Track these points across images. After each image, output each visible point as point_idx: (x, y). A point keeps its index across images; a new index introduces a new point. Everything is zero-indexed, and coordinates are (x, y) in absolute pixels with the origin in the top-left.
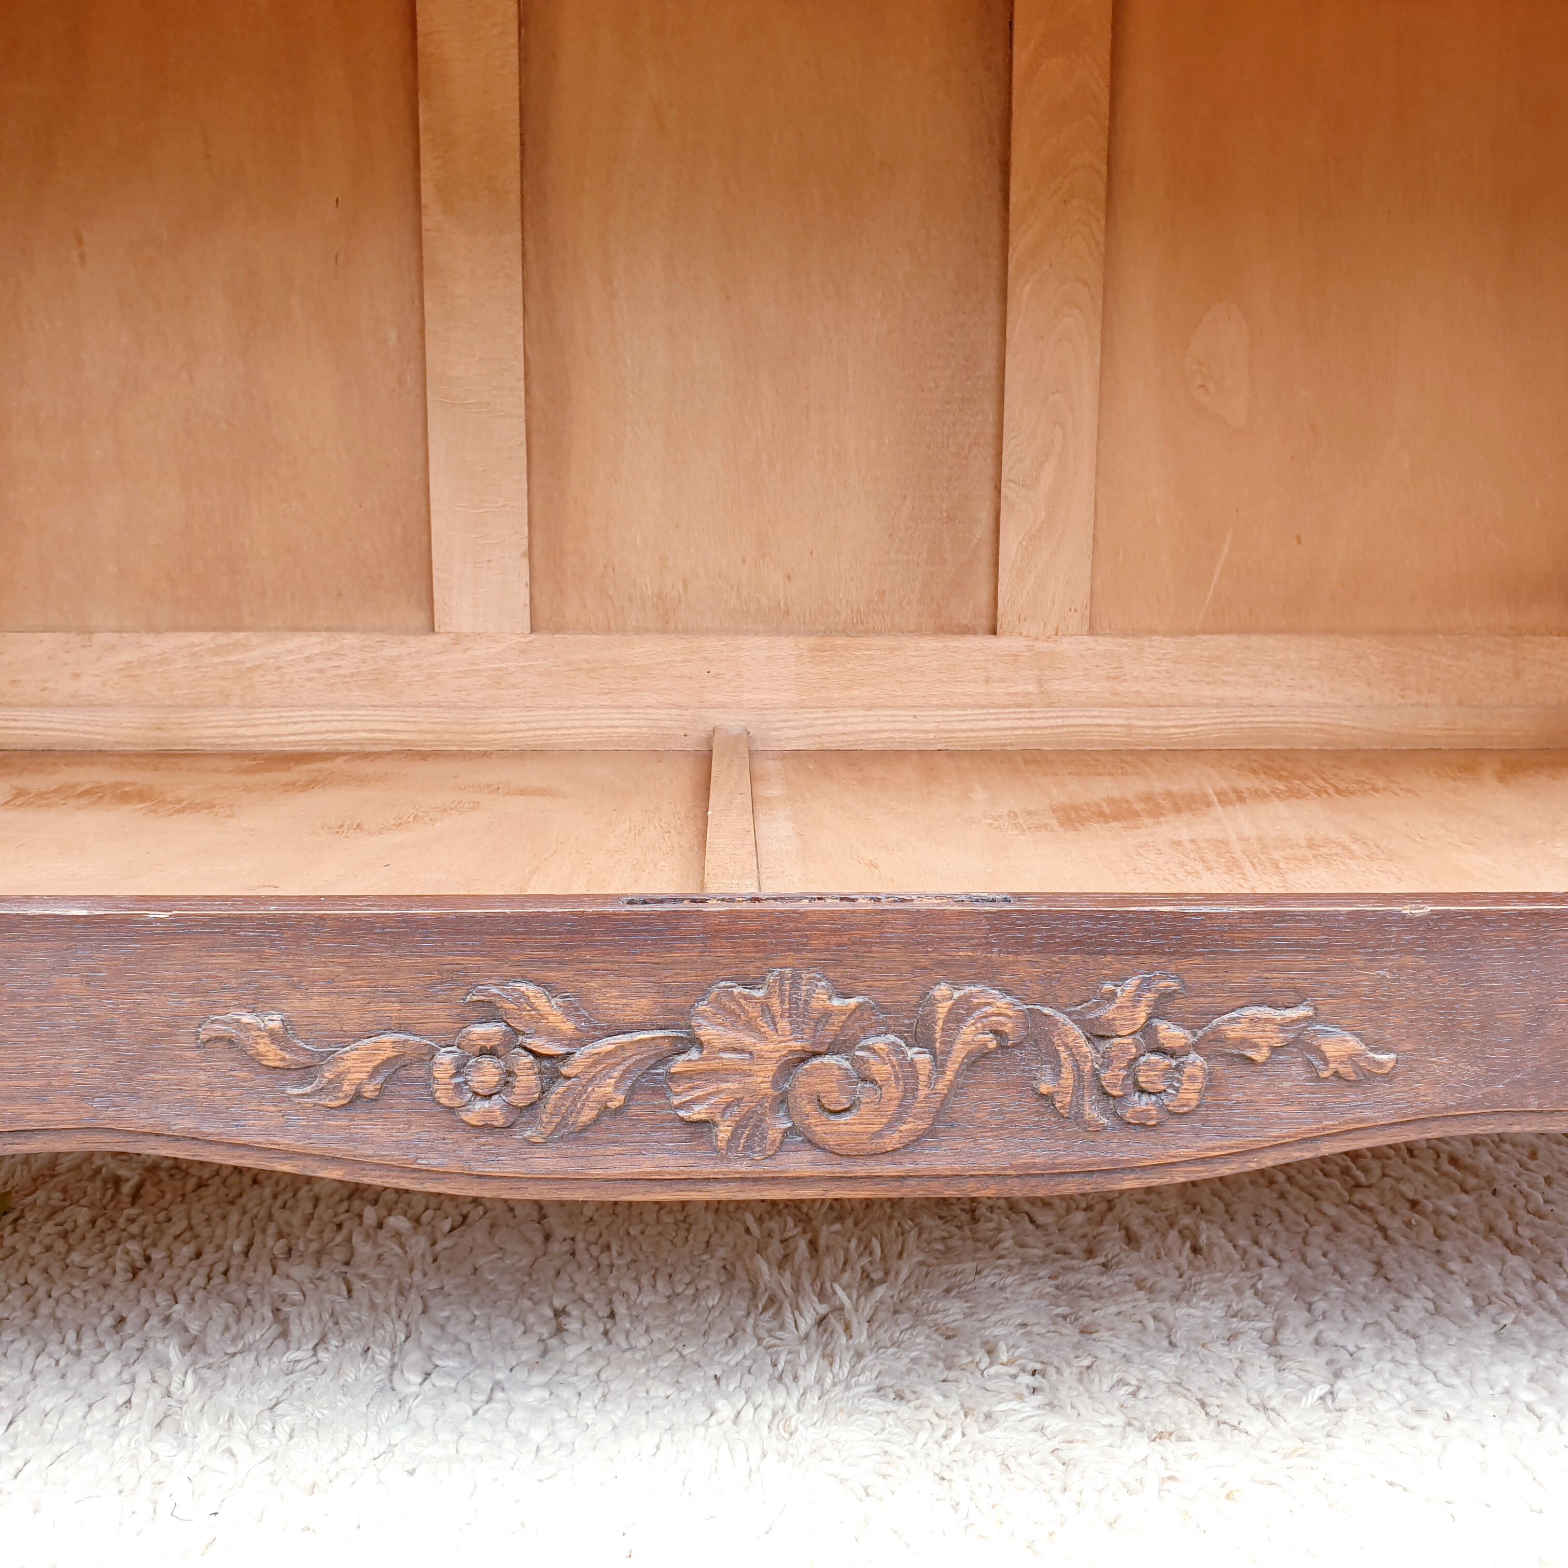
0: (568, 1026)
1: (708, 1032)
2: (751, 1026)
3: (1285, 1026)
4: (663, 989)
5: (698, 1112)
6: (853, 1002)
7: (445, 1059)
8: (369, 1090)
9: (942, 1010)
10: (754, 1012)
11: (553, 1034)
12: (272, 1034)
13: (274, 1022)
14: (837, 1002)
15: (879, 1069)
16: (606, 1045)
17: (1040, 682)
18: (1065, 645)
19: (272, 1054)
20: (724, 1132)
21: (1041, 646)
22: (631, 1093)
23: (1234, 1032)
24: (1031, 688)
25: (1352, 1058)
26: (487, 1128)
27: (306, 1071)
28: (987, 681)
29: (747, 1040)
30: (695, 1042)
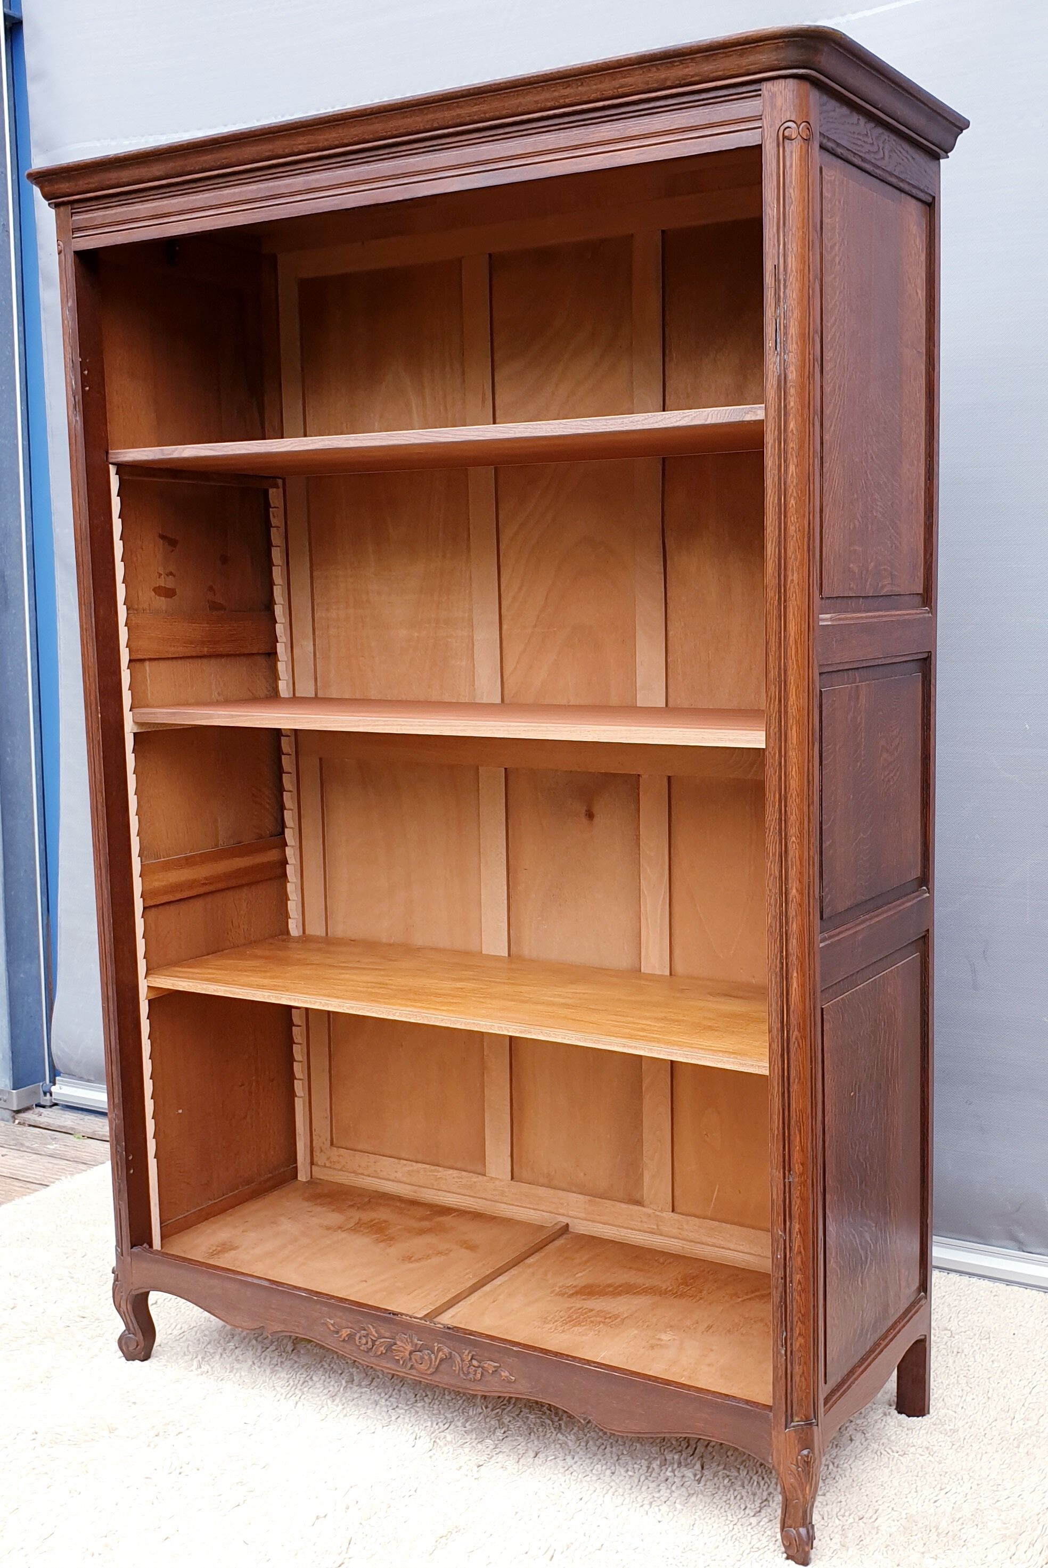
0: (376, 1335)
1: (398, 1343)
2: (405, 1344)
3: (495, 1367)
4: (391, 1332)
5: (397, 1358)
6: (422, 1342)
7: (358, 1335)
8: (346, 1339)
9: (436, 1348)
10: (405, 1340)
11: (374, 1336)
12: (332, 1324)
13: (332, 1322)
14: (419, 1342)
15: (426, 1357)
16: (383, 1340)
17: (658, 1226)
18: (664, 1214)
19: (332, 1328)
20: (401, 1362)
21: (658, 1213)
22: (386, 1351)
23: (486, 1365)
24: (655, 1227)
25: (506, 1377)
26: (364, 1351)
27: (337, 1332)
28: (641, 1221)
29: (404, 1346)
30: (396, 1344)
